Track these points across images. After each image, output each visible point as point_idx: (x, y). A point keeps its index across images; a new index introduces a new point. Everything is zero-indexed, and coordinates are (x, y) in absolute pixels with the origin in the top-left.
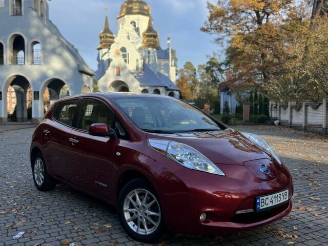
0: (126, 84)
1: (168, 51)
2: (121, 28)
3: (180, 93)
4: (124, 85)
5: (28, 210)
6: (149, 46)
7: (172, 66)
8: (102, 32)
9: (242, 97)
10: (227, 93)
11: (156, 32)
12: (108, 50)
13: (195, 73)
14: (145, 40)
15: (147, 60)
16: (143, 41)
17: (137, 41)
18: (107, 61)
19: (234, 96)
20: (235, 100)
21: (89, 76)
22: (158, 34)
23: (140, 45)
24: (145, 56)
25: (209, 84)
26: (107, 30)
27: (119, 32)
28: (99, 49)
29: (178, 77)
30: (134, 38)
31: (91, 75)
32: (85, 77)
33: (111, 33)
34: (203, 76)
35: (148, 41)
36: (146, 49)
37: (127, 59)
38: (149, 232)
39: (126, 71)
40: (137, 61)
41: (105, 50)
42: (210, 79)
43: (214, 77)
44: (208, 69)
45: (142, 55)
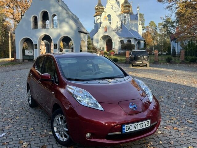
0: (110, 37)
1: (137, 15)
2: (108, 2)
3: (145, 42)
4: (110, 38)
5: (17, 119)
6: (125, 13)
7: (140, 24)
8: (97, 5)
9: (184, 44)
10: (175, 41)
11: (130, 4)
12: (100, 17)
13: (156, 29)
14: (123, 9)
15: (124, 22)
16: (122, 10)
17: (118, 10)
18: (99, 24)
19: (179, 43)
20: (180, 46)
21: (84, 34)
22: (131, 5)
23: (119, 12)
24: (123, 19)
25: (165, 35)
26: (100, 4)
27: (107, 5)
28: (95, 16)
29: (144, 31)
30: (116, 9)
31: (86, 33)
32: (82, 35)
33: (102, 6)
34: (161, 30)
35: (124, 10)
36: (123, 15)
37: (111, 21)
38: (65, 139)
39: (110, 30)
40: (118, 22)
41: (98, 17)
42: (166, 32)
43: (169, 31)
44: (164, 26)
45: (121, 19)
